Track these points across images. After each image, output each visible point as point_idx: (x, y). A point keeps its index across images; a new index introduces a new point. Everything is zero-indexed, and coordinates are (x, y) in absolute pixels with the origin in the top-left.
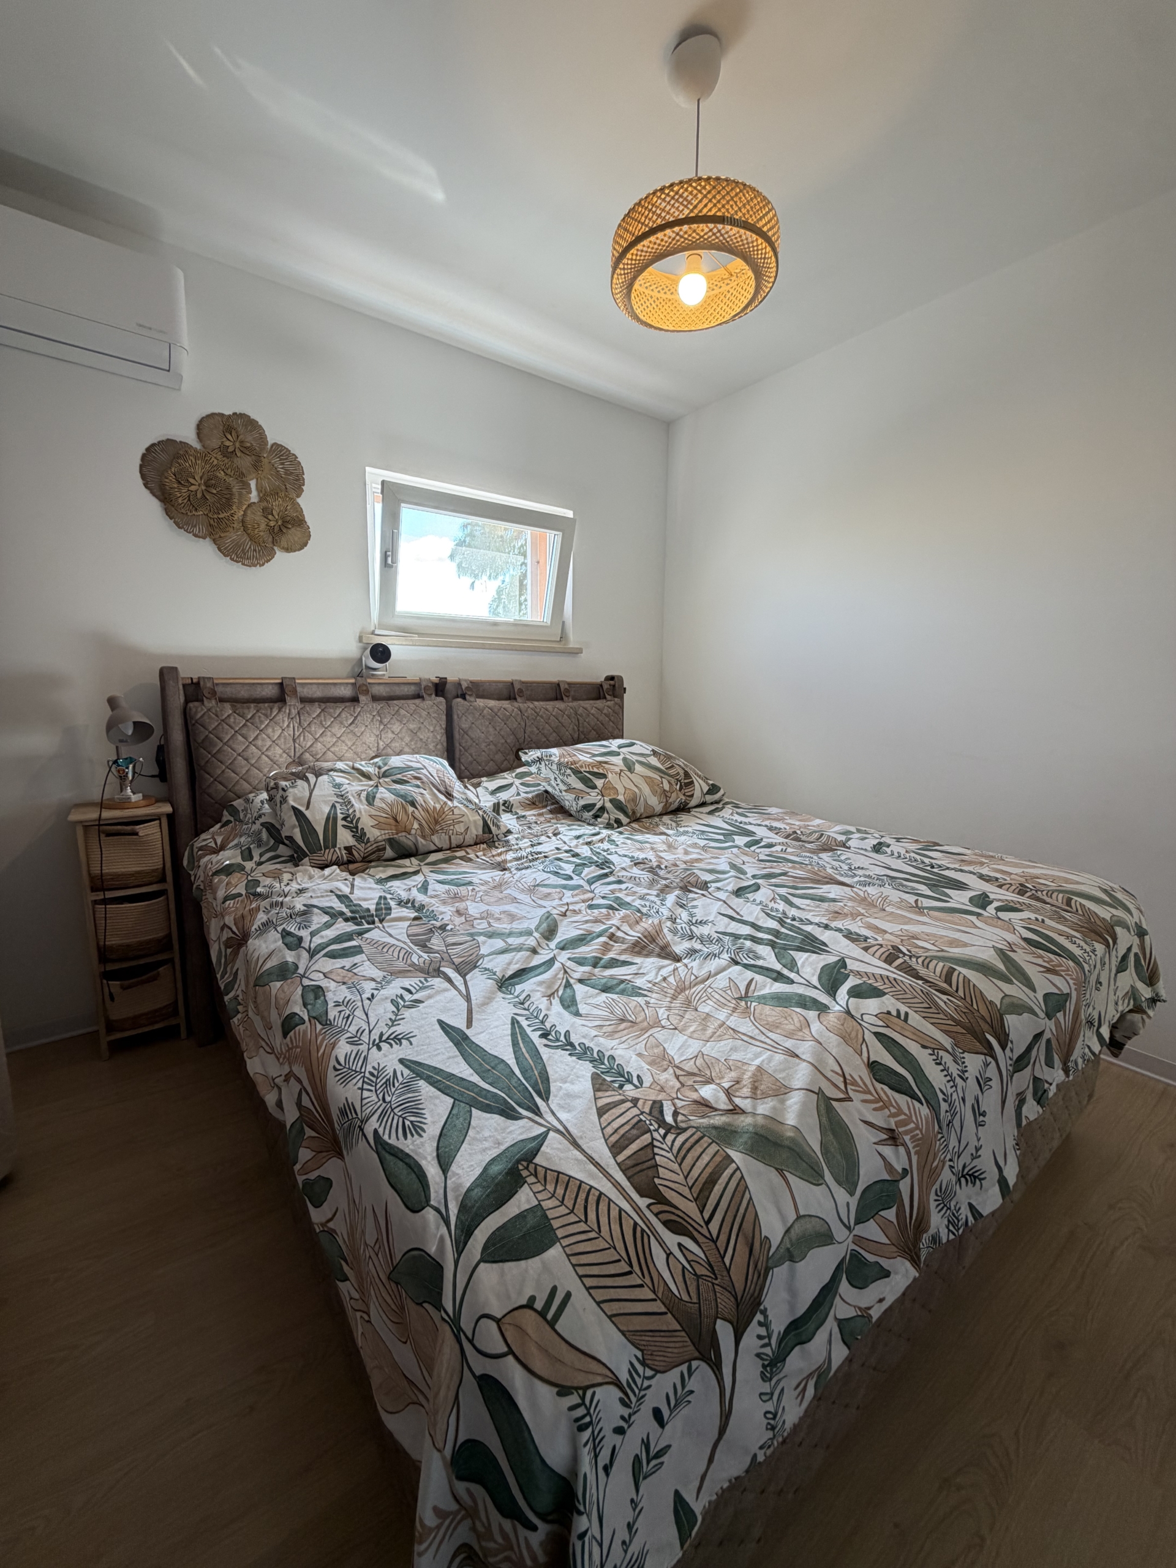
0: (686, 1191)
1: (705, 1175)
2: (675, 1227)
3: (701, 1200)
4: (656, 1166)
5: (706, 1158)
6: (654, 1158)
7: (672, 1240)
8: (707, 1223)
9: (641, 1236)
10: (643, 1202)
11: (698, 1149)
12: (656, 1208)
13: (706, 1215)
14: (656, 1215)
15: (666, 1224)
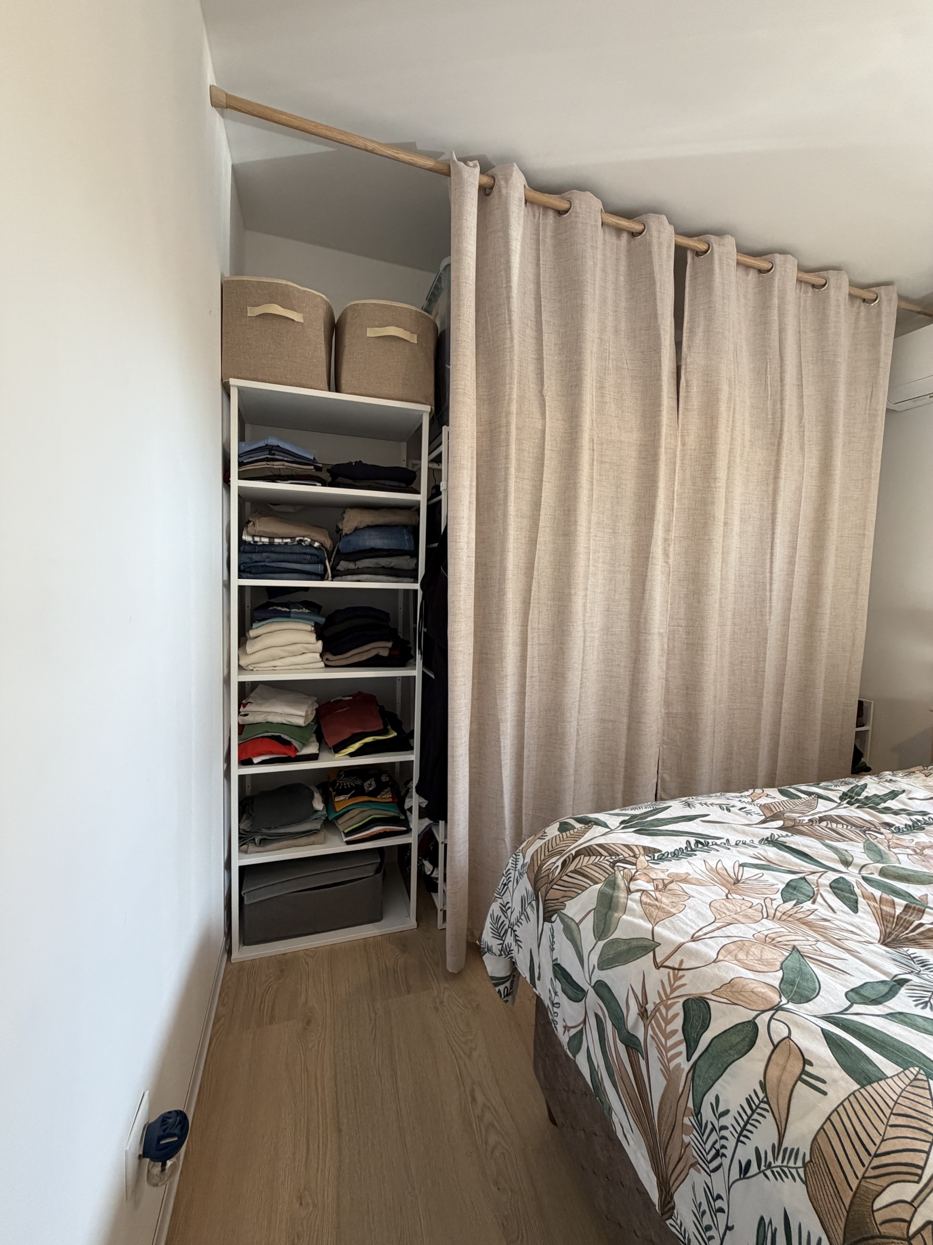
0: (579, 866)
1: (586, 873)
2: (564, 864)
3: (575, 871)
4: (590, 856)
5: (597, 875)
6: (594, 855)
7: (559, 863)
8: (566, 875)
9: (560, 853)
10: (573, 852)
11: (601, 872)
12: (571, 857)
13: (569, 874)
14: (568, 857)
15: (565, 861)
